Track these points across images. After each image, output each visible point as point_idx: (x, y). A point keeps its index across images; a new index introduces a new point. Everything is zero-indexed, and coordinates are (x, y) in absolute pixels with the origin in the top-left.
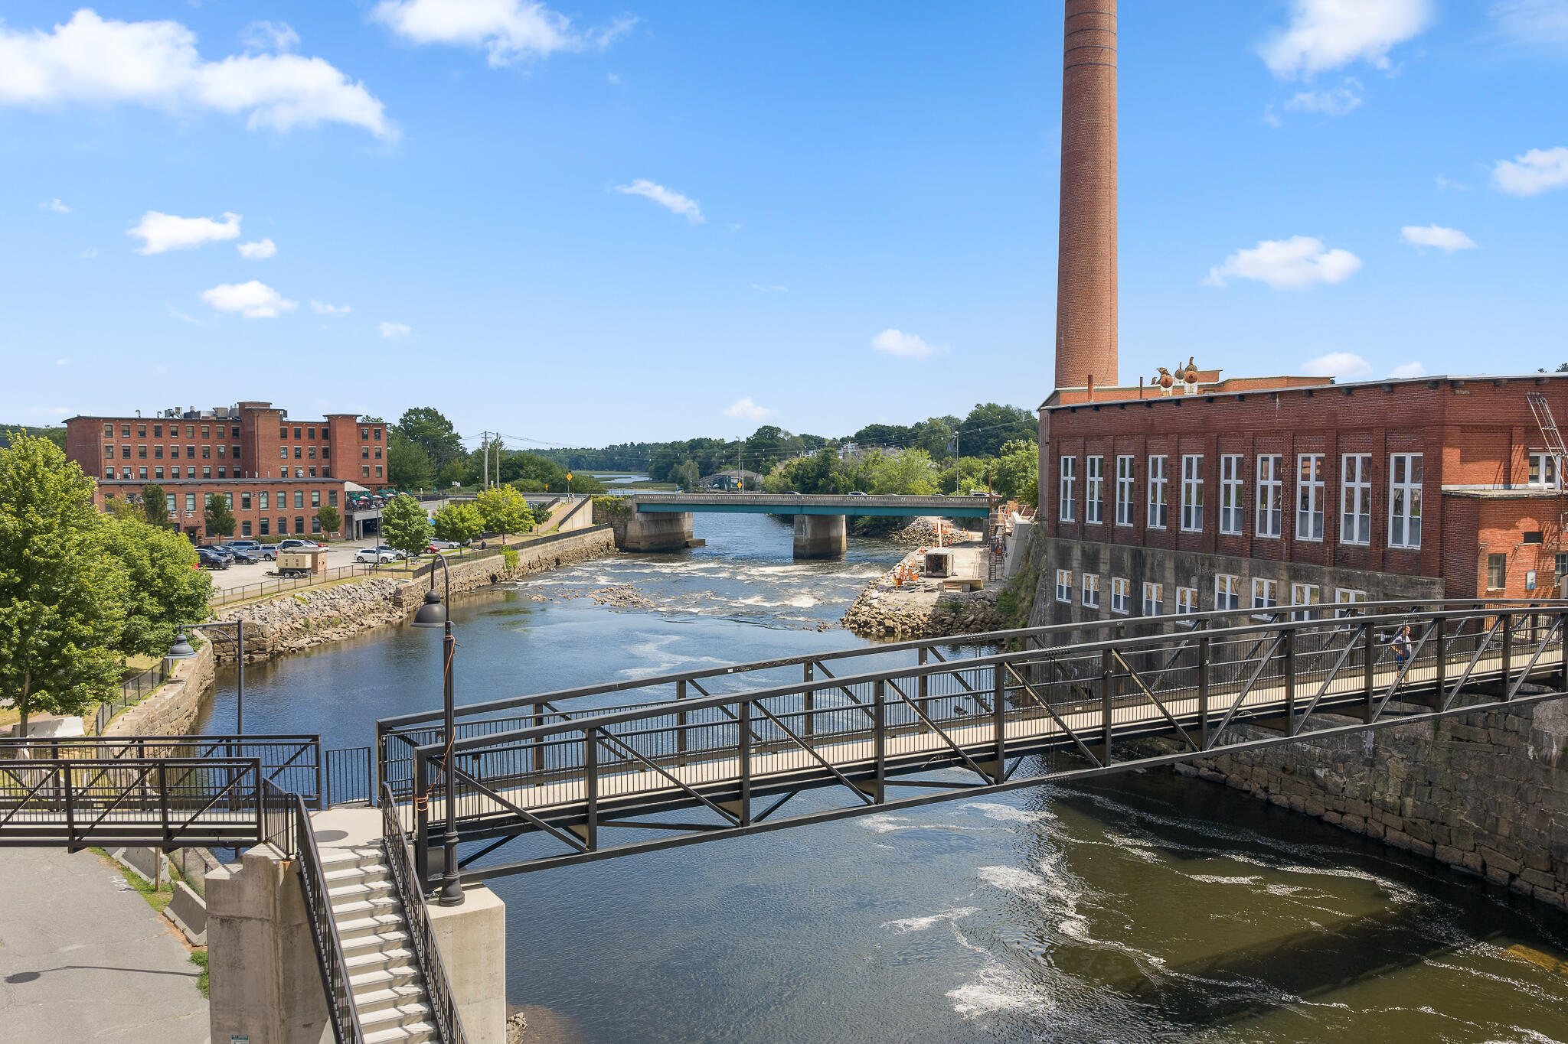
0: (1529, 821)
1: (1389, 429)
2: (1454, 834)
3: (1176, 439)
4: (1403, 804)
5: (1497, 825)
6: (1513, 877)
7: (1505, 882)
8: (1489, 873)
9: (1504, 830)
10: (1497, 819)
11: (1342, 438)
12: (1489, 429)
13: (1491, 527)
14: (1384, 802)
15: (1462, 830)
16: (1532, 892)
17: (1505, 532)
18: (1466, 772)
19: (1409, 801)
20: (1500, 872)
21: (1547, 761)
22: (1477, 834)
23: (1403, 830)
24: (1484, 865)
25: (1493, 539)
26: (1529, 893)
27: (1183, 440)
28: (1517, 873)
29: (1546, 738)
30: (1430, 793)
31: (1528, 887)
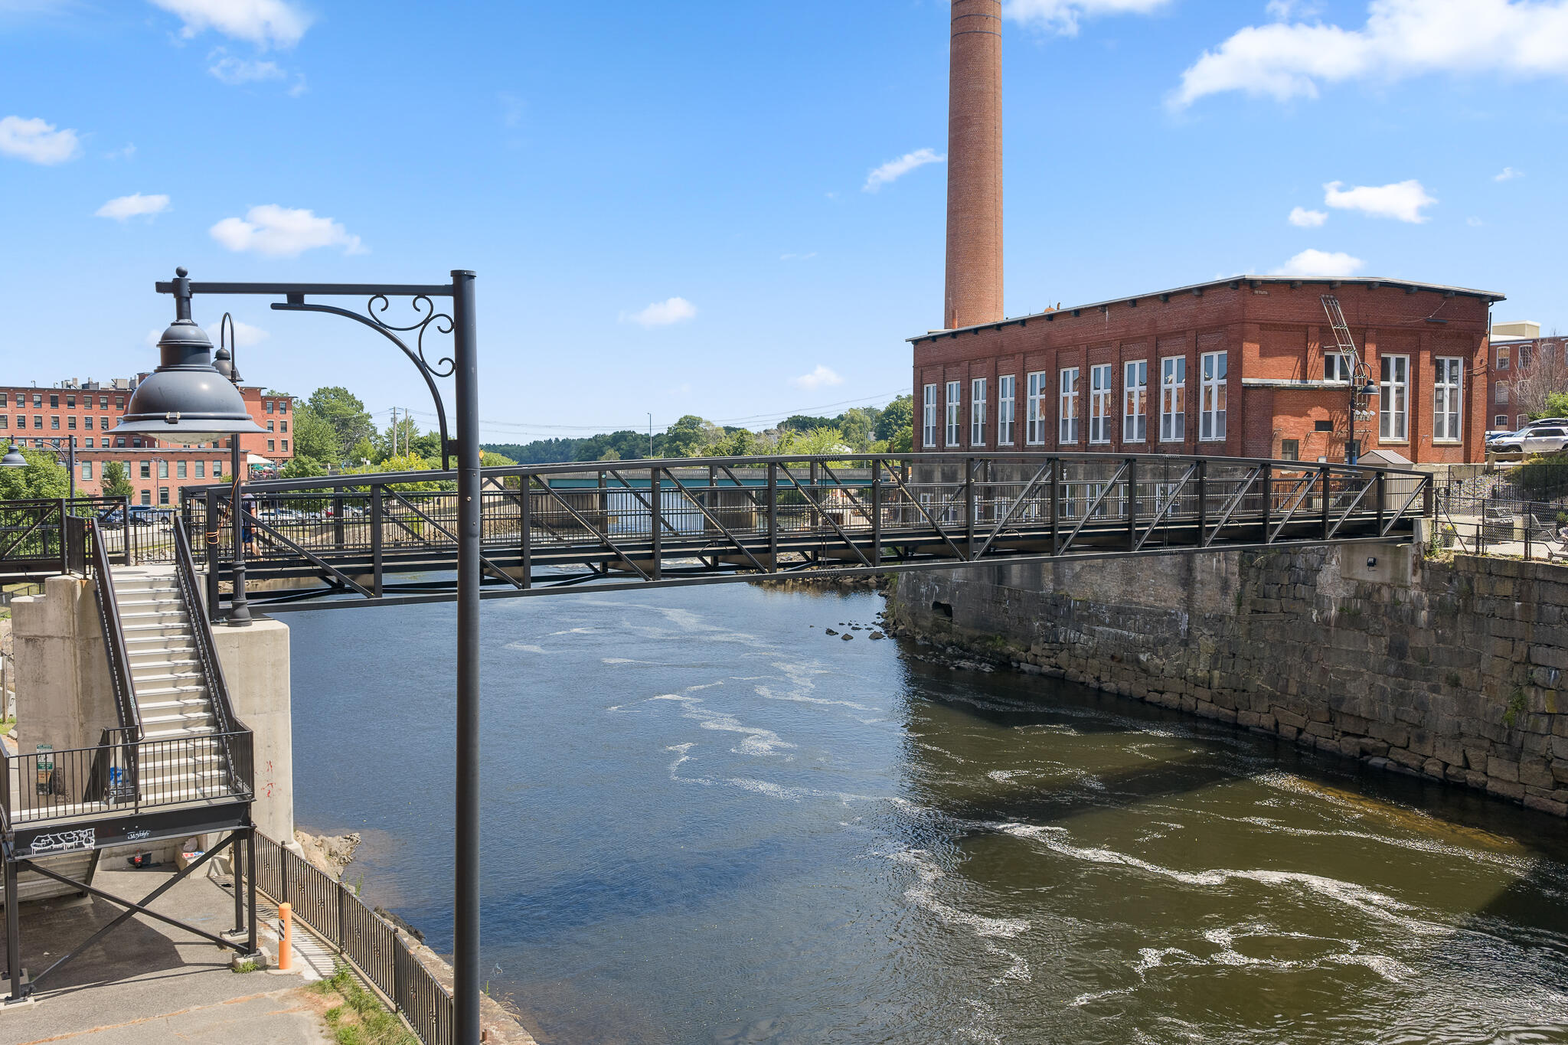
0: (1313, 678)
1: (1200, 331)
2: (1252, 698)
3: (1022, 358)
4: (1211, 678)
5: (1287, 686)
6: (1300, 731)
7: (1293, 738)
8: (1280, 731)
9: (1293, 689)
10: (1288, 680)
11: (1161, 343)
12: (1286, 327)
13: (1284, 414)
14: (1195, 677)
15: (1259, 694)
16: (1315, 743)
17: (1297, 419)
18: (1263, 641)
19: (1216, 673)
20: (1289, 728)
21: (1327, 622)
22: (1272, 696)
23: (1212, 702)
24: (1277, 724)
25: (1286, 426)
26: (1312, 744)
27: (1028, 359)
28: (1303, 727)
29: (1326, 601)
30: (1233, 664)
31: (1312, 739)
